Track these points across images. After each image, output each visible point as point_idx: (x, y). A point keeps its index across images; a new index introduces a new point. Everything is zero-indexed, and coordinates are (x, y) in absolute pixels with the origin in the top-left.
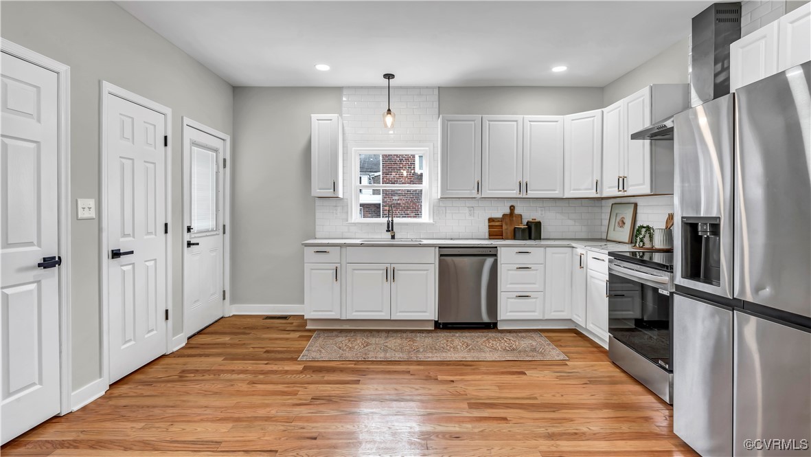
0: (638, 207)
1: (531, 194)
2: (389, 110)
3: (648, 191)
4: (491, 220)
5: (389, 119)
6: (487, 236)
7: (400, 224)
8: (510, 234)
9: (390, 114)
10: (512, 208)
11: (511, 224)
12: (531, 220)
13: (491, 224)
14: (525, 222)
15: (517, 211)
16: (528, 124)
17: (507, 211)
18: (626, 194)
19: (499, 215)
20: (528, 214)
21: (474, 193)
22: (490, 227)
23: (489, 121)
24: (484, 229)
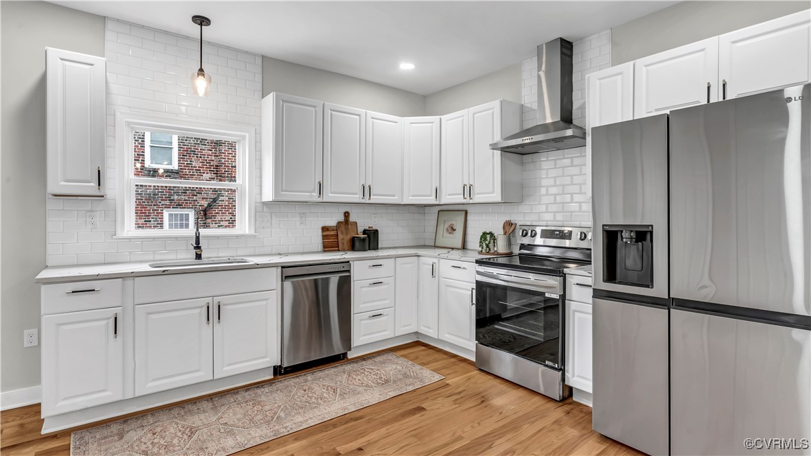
0: (468, 215)
1: (374, 199)
2: (201, 70)
3: (499, 199)
4: (324, 229)
5: (201, 83)
6: (320, 247)
7: (208, 237)
8: (346, 246)
9: (203, 75)
10: (347, 215)
11: (347, 233)
12: (367, 228)
13: (325, 233)
14: (360, 229)
15: (352, 219)
16: (370, 121)
17: (342, 218)
18: (471, 201)
19: (332, 222)
20: (363, 222)
21: (315, 197)
22: (324, 237)
23: (331, 110)
24: (317, 240)
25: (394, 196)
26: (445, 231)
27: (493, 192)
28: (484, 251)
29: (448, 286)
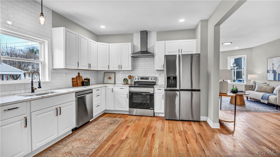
0: (116, 74)
2: (42, 13)
3: (131, 69)
4: (73, 79)
5: (42, 19)
6: (72, 85)
8: (80, 84)
9: (43, 16)
10: (79, 73)
11: (80, 80)
12: (86, 78)
14: (83, 79)
15: (81, 75)
16: (90, 42)
17: (77, 75)
19: (75, 77)
20: (84, 76)
21: (76, 67)
22: (73, 82)
23: (80, 37)
25: (95, 67)
26: (107, 79)
27: (129, 68)
28: (125, 84)
29: (118, 94)
